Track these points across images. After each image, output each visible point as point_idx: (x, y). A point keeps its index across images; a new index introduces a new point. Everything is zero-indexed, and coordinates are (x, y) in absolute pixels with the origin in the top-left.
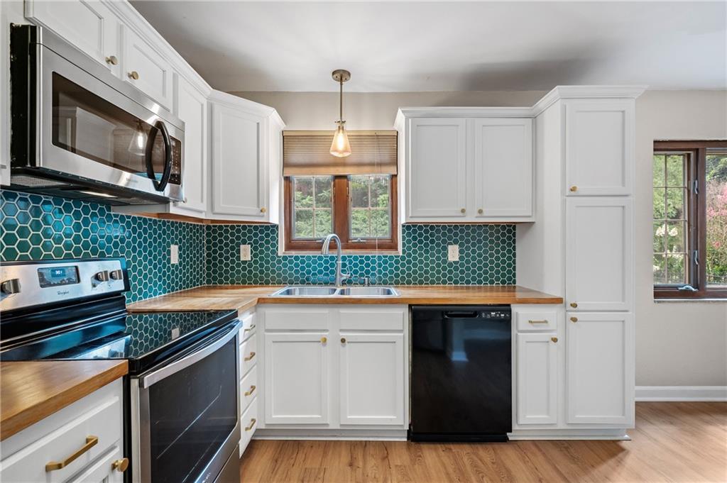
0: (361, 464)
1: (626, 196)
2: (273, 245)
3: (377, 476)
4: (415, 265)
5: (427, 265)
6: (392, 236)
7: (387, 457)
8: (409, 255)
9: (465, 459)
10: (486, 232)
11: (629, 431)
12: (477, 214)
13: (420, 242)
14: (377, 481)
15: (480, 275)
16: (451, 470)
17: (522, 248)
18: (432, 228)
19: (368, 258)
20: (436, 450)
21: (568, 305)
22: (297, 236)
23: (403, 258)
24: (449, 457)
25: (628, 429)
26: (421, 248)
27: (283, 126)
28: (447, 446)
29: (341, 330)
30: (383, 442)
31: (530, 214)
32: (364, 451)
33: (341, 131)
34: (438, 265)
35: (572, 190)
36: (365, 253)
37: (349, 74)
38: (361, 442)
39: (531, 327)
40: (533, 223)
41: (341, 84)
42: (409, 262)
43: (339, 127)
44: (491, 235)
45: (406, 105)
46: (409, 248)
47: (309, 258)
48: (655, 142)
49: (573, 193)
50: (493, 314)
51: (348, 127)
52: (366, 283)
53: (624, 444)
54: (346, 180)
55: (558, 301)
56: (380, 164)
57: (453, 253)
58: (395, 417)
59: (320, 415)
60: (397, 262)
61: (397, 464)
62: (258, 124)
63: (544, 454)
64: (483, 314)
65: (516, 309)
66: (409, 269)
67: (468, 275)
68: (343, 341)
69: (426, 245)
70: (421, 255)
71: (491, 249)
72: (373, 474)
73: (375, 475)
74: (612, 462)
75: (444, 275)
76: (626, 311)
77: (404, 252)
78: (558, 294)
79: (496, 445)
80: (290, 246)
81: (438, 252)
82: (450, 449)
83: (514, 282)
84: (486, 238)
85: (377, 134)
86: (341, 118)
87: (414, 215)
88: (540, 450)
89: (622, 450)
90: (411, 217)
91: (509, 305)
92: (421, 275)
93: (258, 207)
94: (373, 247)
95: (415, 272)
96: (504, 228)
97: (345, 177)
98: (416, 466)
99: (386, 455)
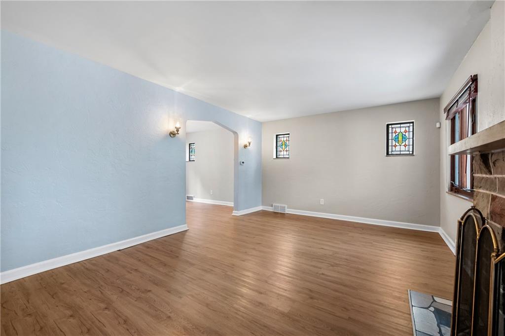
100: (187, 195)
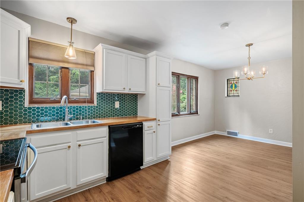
0: (91, 198)
1: (170, 87)
2: (21, 101)
3: (101, 199)
4: (102, 110)
5: (107, 110)
6: (91, 97)
7: (101, 191)
8: (100, 106)
9: (130, 180)
10: (128, 97)
11: (170, 156)
12: (129, 90)
13: (104, 100)
14: (102, 201)
15: (126, 113)
16: (127, 185)
17: (140, 103)
18: (109, 94)
19: (80, 107)
20: (119, 181)
21: (157, 120)
22: (35, 96)
23: (97, 107)
24: (124, 182)
25: (169, 156)
26: (104, 103)
27: (29, 35)
28: (122, 178)
29: (78, 141)
30: (96, 186)
31: (144, 91)
32: (90, 193)
33: (71, 47)
34: (112, 109)
35: (158, 84)
36: (79, 105)
37: (76, 21)
38: (86, 190)
39: (148, 129)
40: (145, 94)
41: (72, 25)
42: (100, 109)
43: (70, 45)
44: (130, 98)
45: (103, 43)
46: (100, 103)
47: (46, 108)
48: (172, 72)
49: (158, 85)
50: (138, 126)
51: (74, 46)
52: (81, 118)
53: (169, 160)
54: (68, 70)
55: (155, 119)
56: (87, 65)
57: (117, 105)
58: (103, 174)
59: (66, 184)
60: (94, 109)
61: (106, 192)
62: (19, 31)
63: (152, 170)
64: (135, 126)
65: (144, 123)
66: (99, 111)
67: (122, 113)
68: (80, 145)
69: (107, 101)
70: (104, 106)
71: (130, 103)
72: (99, 199)
73: (100, 199)
74: (168, 166)
75: (114, 113)
76: (170, 121)
77: (97, 104)
78: (154, 117)
79: (138, 172)
80: (31, 102)
81: (112, 104)
82: (124, 179)
83: (137, 115)
84: (128, 99)
85: (86, 51)
86: (71, 41)
87: (106, 89)
88: (151, 169)
89: (169, 161)
90: (104, 90)
91: (142, 122)
92: (104, 114)
93: (19, 78)
94: (85, 102)
95: (102, 113)
96: (134, 95)
97: (67, 68)
98: (115, 189)
99: (100, 191)
100: (227, 130)
